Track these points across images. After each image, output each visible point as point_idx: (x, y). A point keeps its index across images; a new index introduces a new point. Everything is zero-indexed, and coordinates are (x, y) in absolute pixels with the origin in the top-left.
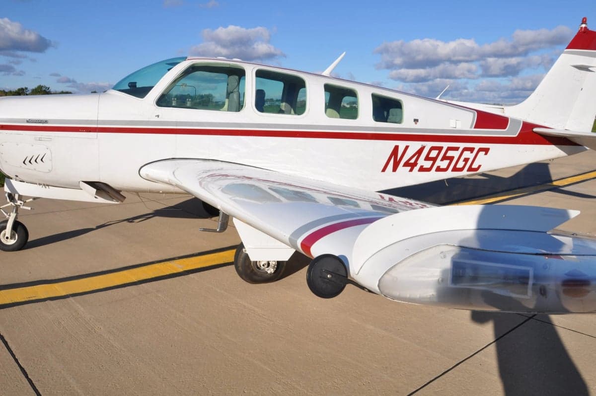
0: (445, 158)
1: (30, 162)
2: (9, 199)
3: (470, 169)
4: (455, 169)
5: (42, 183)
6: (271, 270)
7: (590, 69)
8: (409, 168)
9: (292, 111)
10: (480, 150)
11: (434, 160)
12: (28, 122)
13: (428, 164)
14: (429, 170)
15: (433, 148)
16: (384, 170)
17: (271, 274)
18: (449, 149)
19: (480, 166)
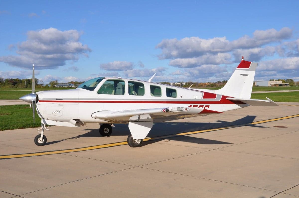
1: (55, 113)
5: (56, 120)
6: (139, 143)
7: (247, 75)
9: (137, 94)
10: (206, 106)
12: (56, 99)
17: (139, 144)
18: (194, 106)
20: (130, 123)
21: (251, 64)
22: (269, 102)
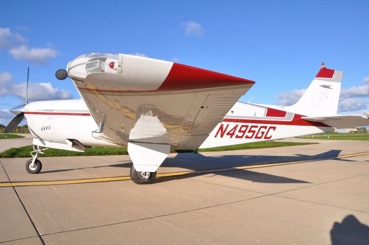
0: (250, 131)
1: (44, 129)
2: (35, 148)
3: (265, 138)
4: (256, 137)
5: (49, 140)
7: (330, 87)
8: (230, 136)
10: (271, 128)
11: (244, 132)
12: (44, 111)
13: (241, 134)
14: (241, 137)
15: (243, 126)
16: (216, 136)
17: (147, 179)
18: (252, 127)
19: (271, 136)
20: (129, 144)
21: (335, 72)
22: (367, 118)
